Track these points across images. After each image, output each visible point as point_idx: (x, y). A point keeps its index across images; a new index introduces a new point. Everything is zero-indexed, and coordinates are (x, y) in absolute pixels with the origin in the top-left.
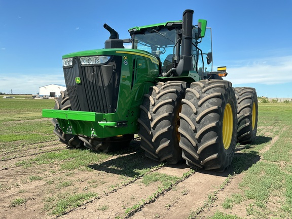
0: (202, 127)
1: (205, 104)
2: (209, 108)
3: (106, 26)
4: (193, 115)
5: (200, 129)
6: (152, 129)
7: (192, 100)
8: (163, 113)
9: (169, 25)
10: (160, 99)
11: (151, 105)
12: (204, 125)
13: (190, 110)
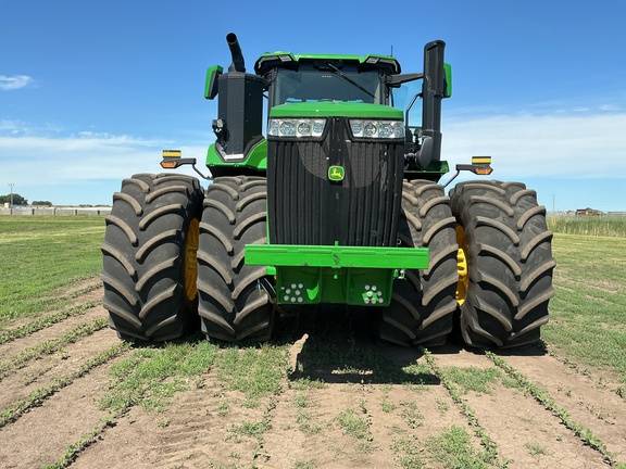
0: (532, 270)
1: (529, 227)
2: (537, 234)
3: (231, 38)
4: (510, 247)
5: (528, 273)
6: (422, 279)
7: (500, 218)
8: (445, 245)
9: (370, 61)
10: (429, 218)
11: (412, 230)
12: (534, 266)
13: (502, 239)
